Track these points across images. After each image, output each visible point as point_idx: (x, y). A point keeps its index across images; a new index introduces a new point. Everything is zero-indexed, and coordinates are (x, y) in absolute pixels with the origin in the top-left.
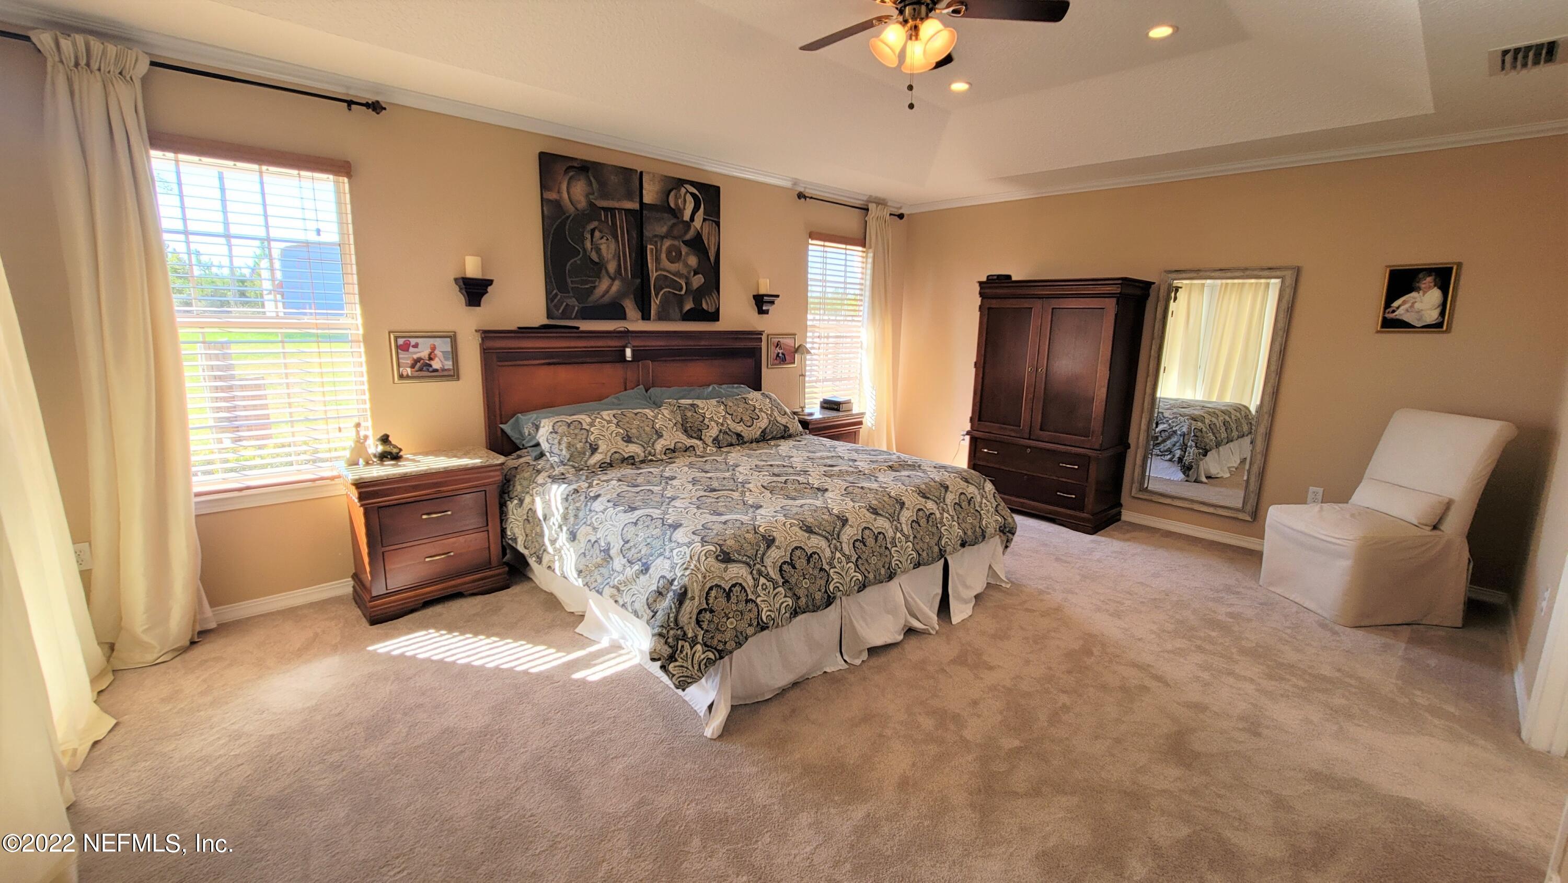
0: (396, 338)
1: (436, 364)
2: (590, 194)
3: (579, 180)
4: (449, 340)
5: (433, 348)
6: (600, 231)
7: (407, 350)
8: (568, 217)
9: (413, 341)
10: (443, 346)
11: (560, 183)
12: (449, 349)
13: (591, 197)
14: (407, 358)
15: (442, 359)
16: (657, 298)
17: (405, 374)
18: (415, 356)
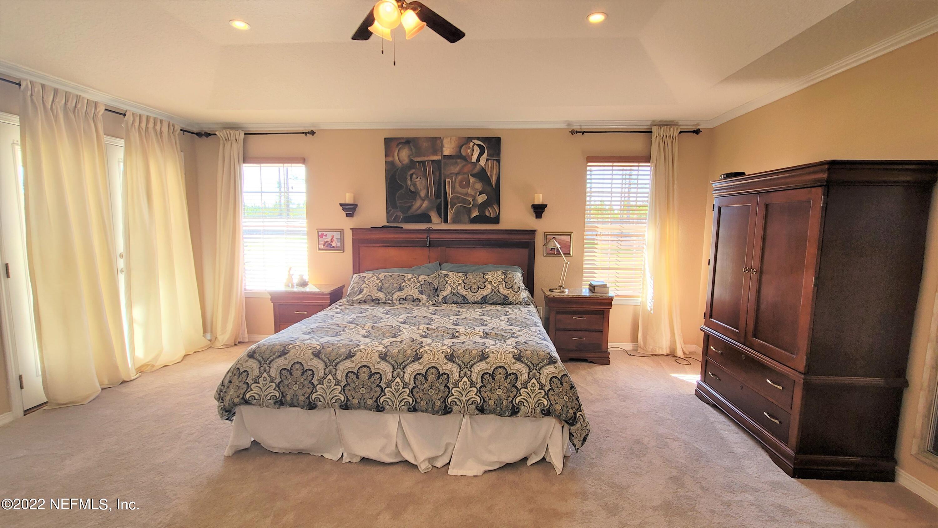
0: (318, 232)
1: (334, 244)
2: (411, 155)
3: (405, 149)
4: (339, 233)
5: (333, 237)
6: (416, 175)
7: (322, 238)
8: (398, 169)
9: (325, 233)
10: (337, 236)
11: (394, 152)
12: (339, 237)
13: (411, 157)
14: (322, 241)
15: (336, 242)
16: (452, 210)
17: (321, 248)
18: (325, 240)
